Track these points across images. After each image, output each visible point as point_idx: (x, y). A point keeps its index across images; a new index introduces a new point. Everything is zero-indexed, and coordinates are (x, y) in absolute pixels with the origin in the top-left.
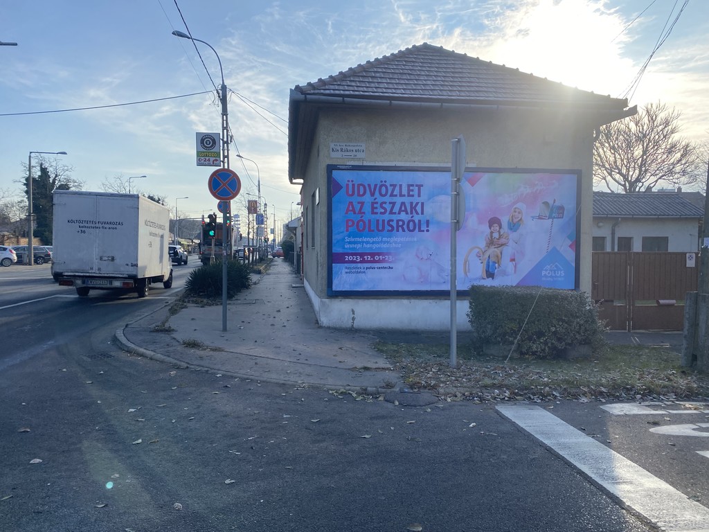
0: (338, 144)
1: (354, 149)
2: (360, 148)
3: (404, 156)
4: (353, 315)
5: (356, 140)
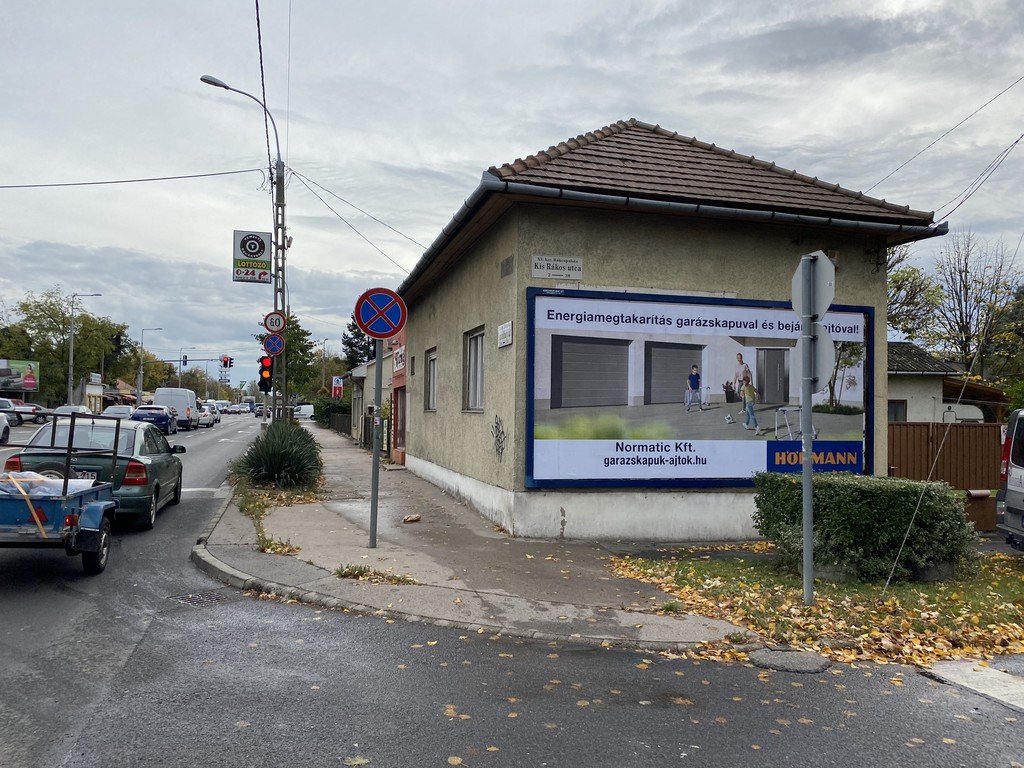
0: (544, 257)
1: (567, 265)
2: (575, 264)
3: (638, 279)
4: (562, 518)
5: (569, 252)
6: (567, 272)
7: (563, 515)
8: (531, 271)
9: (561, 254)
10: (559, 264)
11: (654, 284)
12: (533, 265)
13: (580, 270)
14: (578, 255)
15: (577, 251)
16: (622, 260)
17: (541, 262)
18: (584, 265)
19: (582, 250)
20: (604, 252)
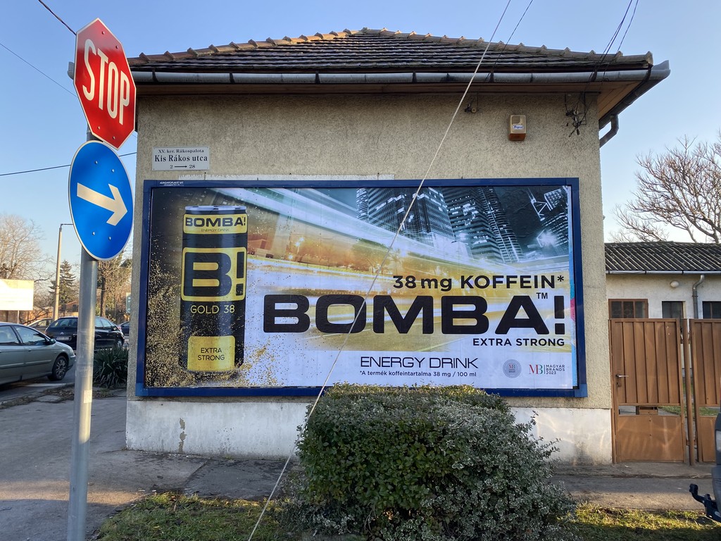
1: (191, 155)
2: (200, 155)
3: (273, 165)
4: (182, 430)
5: (194, 141)
6: (191, 162)
7: (183, 427)
8: (151, 165)
9: (185, 145)
10: (182, 155)
11: (293, 170)
12: (154, 159)
13: (206, 159)
14: (204, 144)
15: (202, 140)
16: (255, 146)
17: (162, 154)
18: (211, 154)
19: (209, 139)
20: (233, 140)
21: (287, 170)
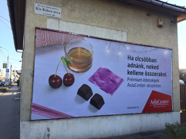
0: (41, 5)
1: (53, 10)
2: (57, 11)
4: (48, 133)
5: (54, 4)
6: (53, 13)
7: (49, 131)
8: (34, 11)
9: (50, 5)
10: (49, 9)
11: (94, 24)
12: (35, 8)
13: (59, 13)
14: (59, 7)
15: (58, 5)
16: (80, 12)
17: (39, 7)
18: (62, 12)
19: (61, 5)
20: (71, 7)
21: (92, 24)
